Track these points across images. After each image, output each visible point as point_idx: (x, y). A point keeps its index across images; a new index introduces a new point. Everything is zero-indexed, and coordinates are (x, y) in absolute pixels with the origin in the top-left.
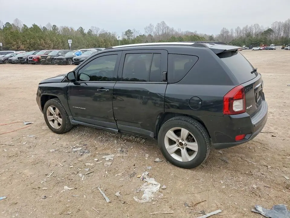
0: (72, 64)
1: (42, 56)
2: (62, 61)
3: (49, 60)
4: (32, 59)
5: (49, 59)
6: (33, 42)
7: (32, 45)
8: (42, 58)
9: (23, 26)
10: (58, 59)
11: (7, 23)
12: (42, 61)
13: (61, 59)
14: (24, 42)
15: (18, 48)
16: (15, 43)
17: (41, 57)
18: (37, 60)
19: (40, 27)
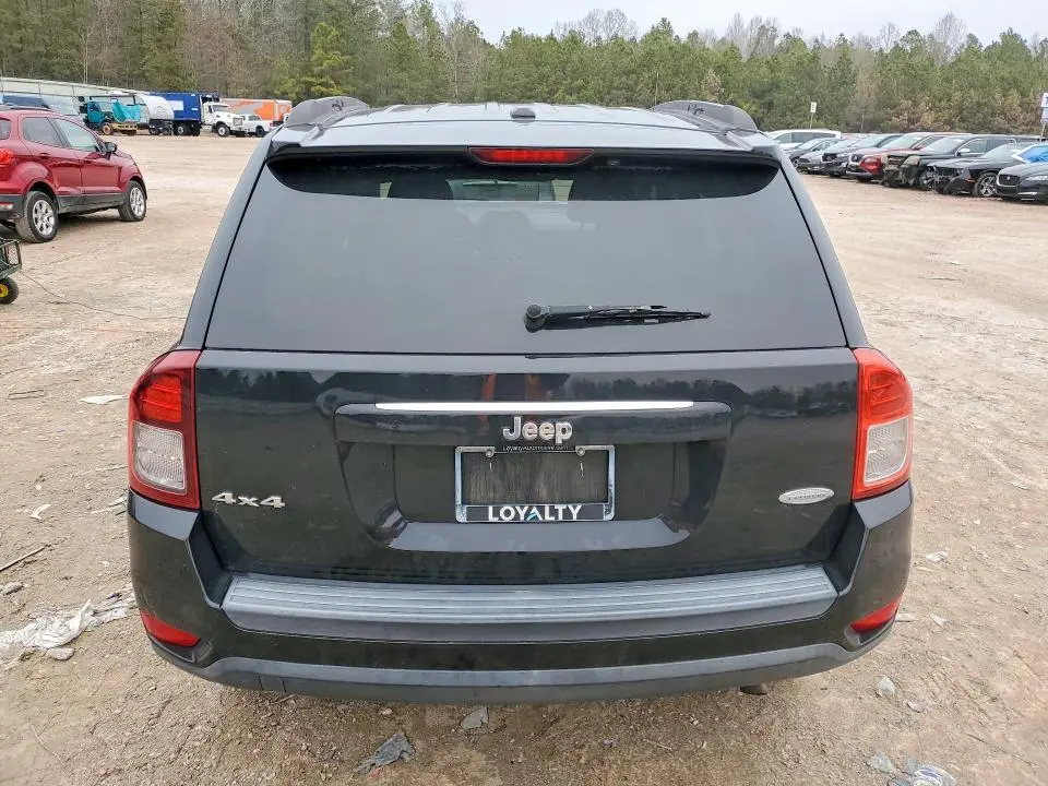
0: (994, 196)
1: (892, 153)
2: (953, 179)
3: (908, 171)
4: (857, 164)
5: (912, 166)
6: (976, 99)
7: (965, 113)
8: (890, 163)
9: (964, 40)
10: (940, 170)
11: (909, 33)
12: (888, 171)
13: (951, 171)
14: (940, 100)
15: (911, 121)
16: (906, 103)
17: (889, 157)
18: (875, 167)
19: (1027, 44)
